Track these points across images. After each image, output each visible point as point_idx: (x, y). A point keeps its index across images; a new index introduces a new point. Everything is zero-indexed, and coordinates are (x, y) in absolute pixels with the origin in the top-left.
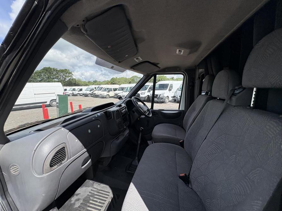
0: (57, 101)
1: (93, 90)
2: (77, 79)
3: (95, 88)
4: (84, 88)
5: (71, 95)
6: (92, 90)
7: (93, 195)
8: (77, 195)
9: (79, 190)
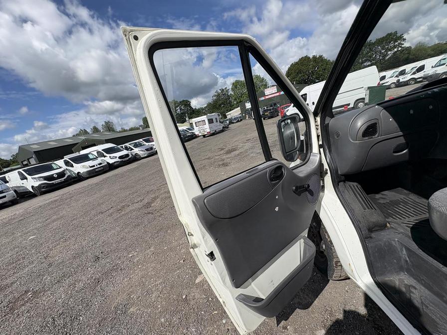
0: (367, 101)
2: (413, 47)
5: (393, 86)
7: (406, 203)
8: (383, 194)
9: (386, 192)
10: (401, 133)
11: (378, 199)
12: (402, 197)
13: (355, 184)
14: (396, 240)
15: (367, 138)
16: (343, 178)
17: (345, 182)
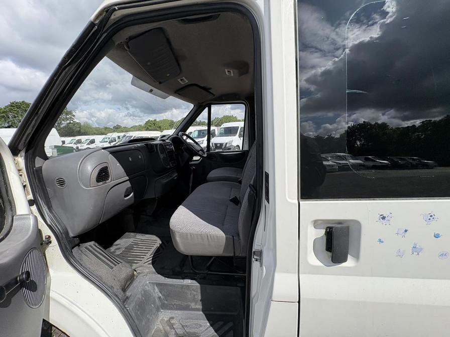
1: (115, 141)
2: (82, 124)
3: (119, 137)
4: (98, 138)
6: (112, 142)
7: (136, 244)
8: (116, 245)
9: (118, 242)
10: (127, 178)
11: (114, 252)
12: (132, 240)
13: (92, 243)
14: (148, 282)
15: (101, 183)
16: (77, 240)
17: (79, 246)
